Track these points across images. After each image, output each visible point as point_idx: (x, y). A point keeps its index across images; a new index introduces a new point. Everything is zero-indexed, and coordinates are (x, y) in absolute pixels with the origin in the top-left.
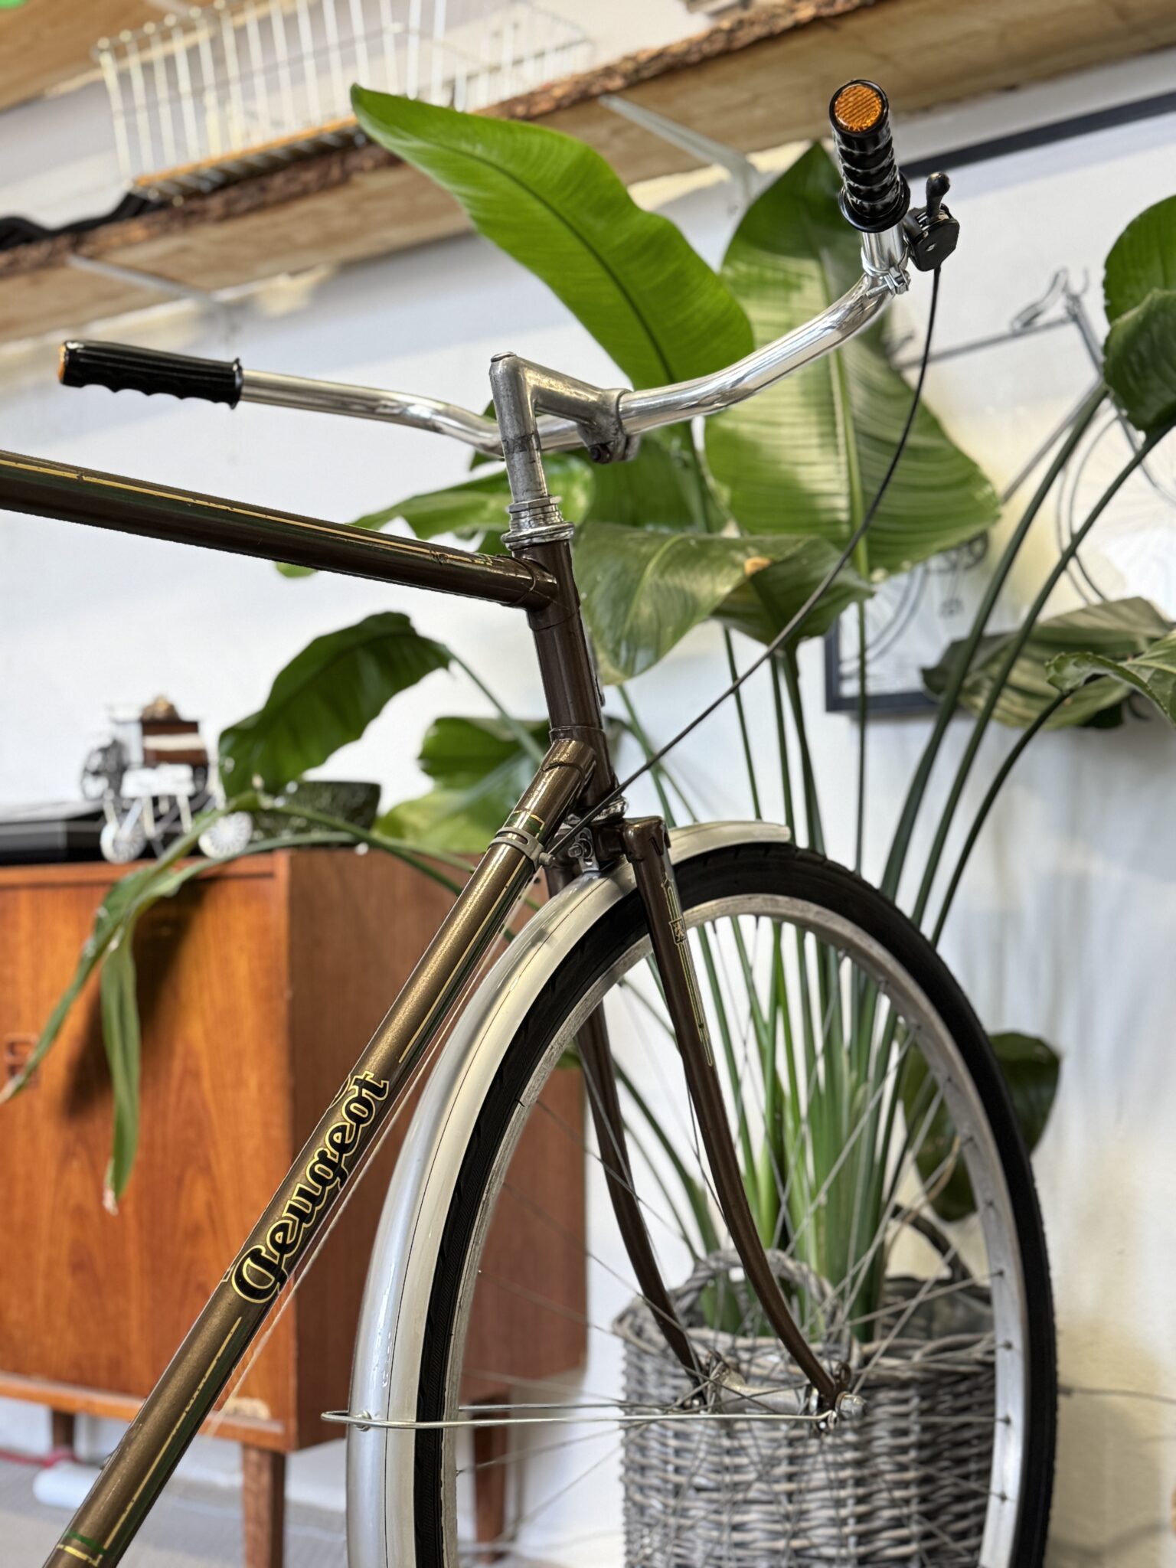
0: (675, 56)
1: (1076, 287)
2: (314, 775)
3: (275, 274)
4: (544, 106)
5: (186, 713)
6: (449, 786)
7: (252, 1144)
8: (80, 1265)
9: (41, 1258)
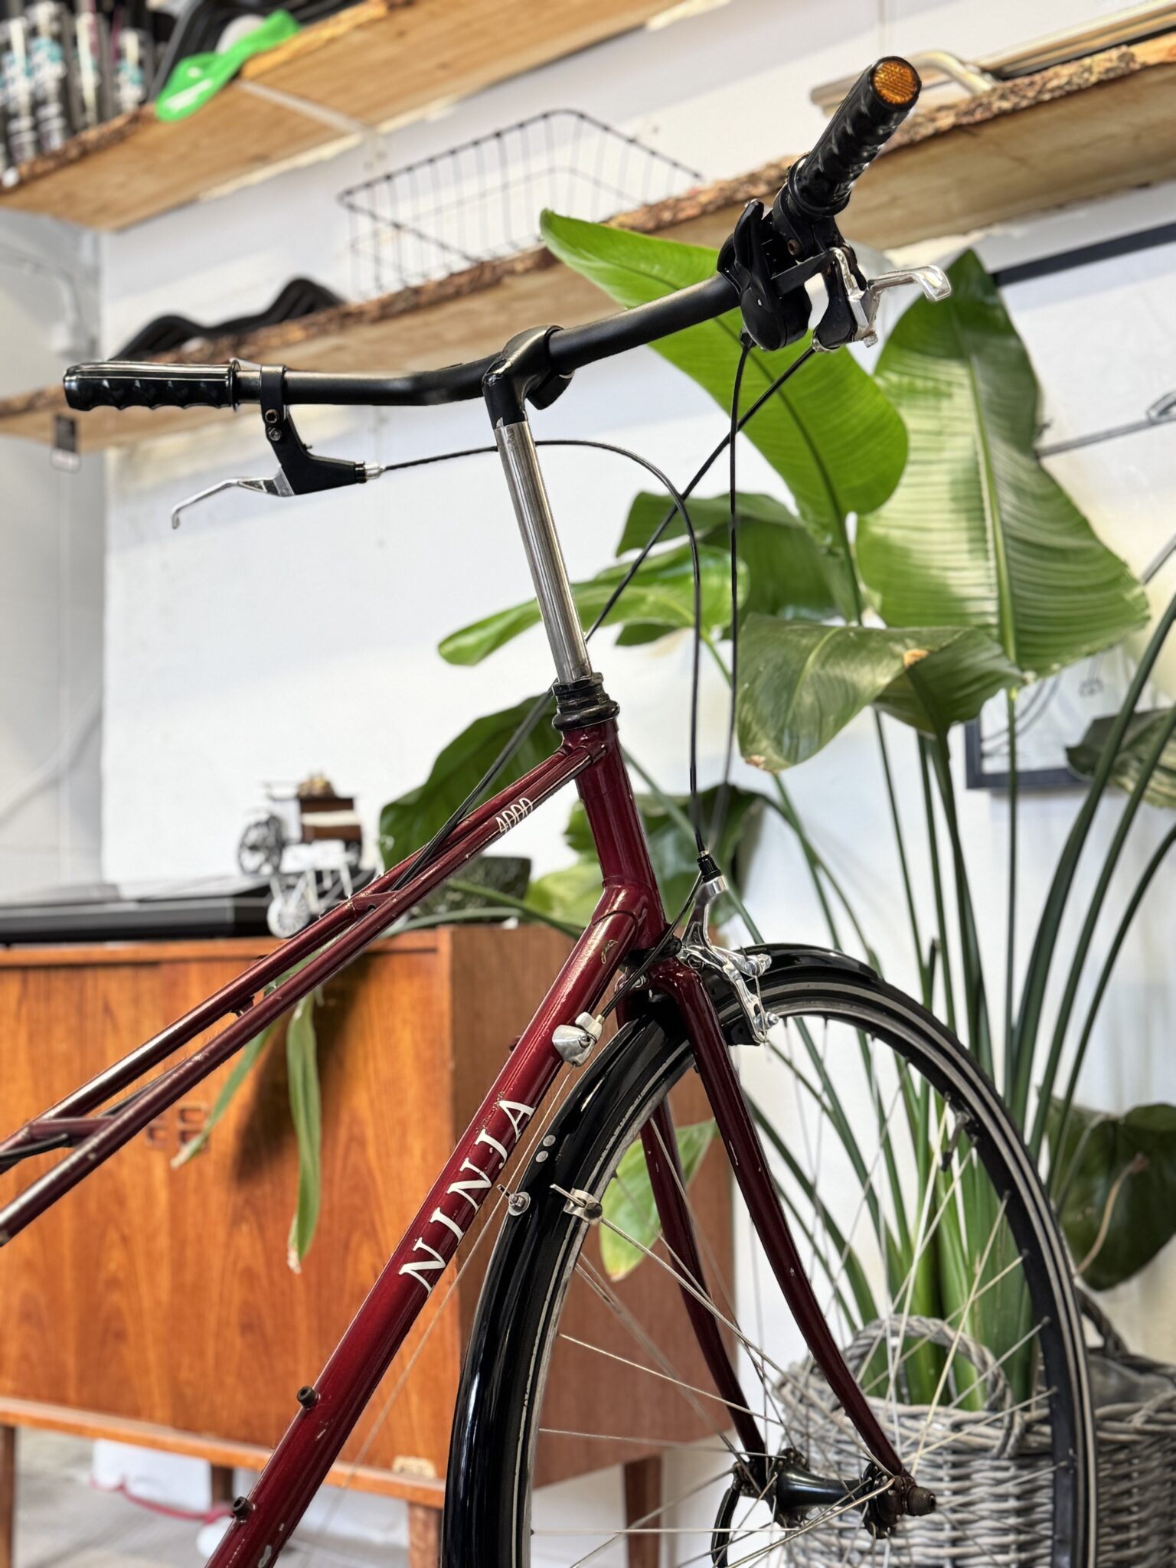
5: (342, 790)
8: (248, 1327)
9: (212, 1319)
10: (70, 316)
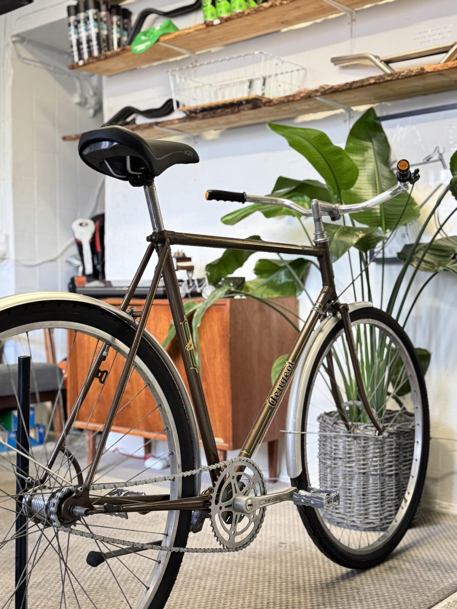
0: (335, 89)
1: (441, 151)
2: (229, 276)
3: (211, 130)
4: (298, 98)
5: (188, 256)
6: (261, 277)
7: (219, 373)
10: (79, 91)
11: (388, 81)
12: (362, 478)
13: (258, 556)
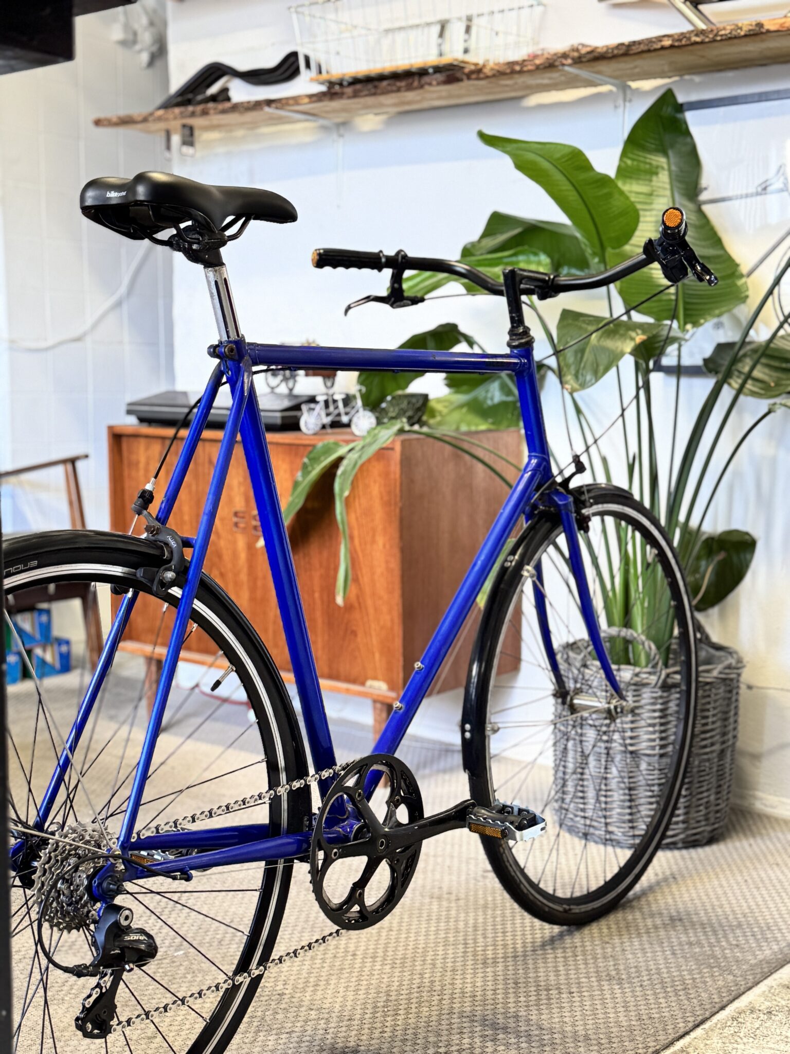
0: (600, 53)
2: (400, 392)
3: (367, 114)
4: (530, 67)
6: (457, 392)
7: (380, 569)
11: (696, 43)
12: (628, 760)
13: (446, 896)
